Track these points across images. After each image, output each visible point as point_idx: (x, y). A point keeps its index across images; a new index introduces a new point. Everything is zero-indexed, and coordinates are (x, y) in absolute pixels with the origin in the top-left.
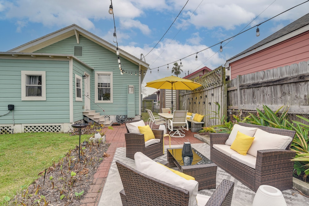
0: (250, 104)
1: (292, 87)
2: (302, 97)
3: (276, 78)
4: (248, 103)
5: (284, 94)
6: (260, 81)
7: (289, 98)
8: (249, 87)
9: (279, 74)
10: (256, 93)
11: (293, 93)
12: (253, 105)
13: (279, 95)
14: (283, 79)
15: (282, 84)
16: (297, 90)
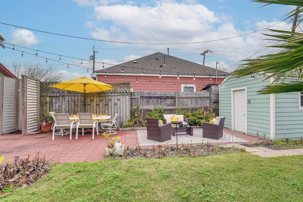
0: (146, 106)
1: (164, 100)
2: (167, 103)
3: (159, 96)
4: (144, 105)
5: (161, 102)
6: (152, 96)
7: (163, 104)
8: (146, 97)
9: (160, 95)
10: (149, 101)
11: (164, 102)
12: (147, 106)
13: (159, 102)
14: (162, 97)
15: (161, 99)
16: (165, 101)
